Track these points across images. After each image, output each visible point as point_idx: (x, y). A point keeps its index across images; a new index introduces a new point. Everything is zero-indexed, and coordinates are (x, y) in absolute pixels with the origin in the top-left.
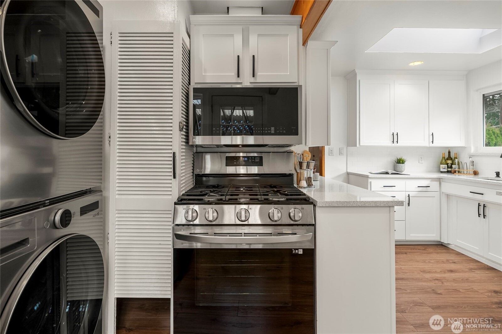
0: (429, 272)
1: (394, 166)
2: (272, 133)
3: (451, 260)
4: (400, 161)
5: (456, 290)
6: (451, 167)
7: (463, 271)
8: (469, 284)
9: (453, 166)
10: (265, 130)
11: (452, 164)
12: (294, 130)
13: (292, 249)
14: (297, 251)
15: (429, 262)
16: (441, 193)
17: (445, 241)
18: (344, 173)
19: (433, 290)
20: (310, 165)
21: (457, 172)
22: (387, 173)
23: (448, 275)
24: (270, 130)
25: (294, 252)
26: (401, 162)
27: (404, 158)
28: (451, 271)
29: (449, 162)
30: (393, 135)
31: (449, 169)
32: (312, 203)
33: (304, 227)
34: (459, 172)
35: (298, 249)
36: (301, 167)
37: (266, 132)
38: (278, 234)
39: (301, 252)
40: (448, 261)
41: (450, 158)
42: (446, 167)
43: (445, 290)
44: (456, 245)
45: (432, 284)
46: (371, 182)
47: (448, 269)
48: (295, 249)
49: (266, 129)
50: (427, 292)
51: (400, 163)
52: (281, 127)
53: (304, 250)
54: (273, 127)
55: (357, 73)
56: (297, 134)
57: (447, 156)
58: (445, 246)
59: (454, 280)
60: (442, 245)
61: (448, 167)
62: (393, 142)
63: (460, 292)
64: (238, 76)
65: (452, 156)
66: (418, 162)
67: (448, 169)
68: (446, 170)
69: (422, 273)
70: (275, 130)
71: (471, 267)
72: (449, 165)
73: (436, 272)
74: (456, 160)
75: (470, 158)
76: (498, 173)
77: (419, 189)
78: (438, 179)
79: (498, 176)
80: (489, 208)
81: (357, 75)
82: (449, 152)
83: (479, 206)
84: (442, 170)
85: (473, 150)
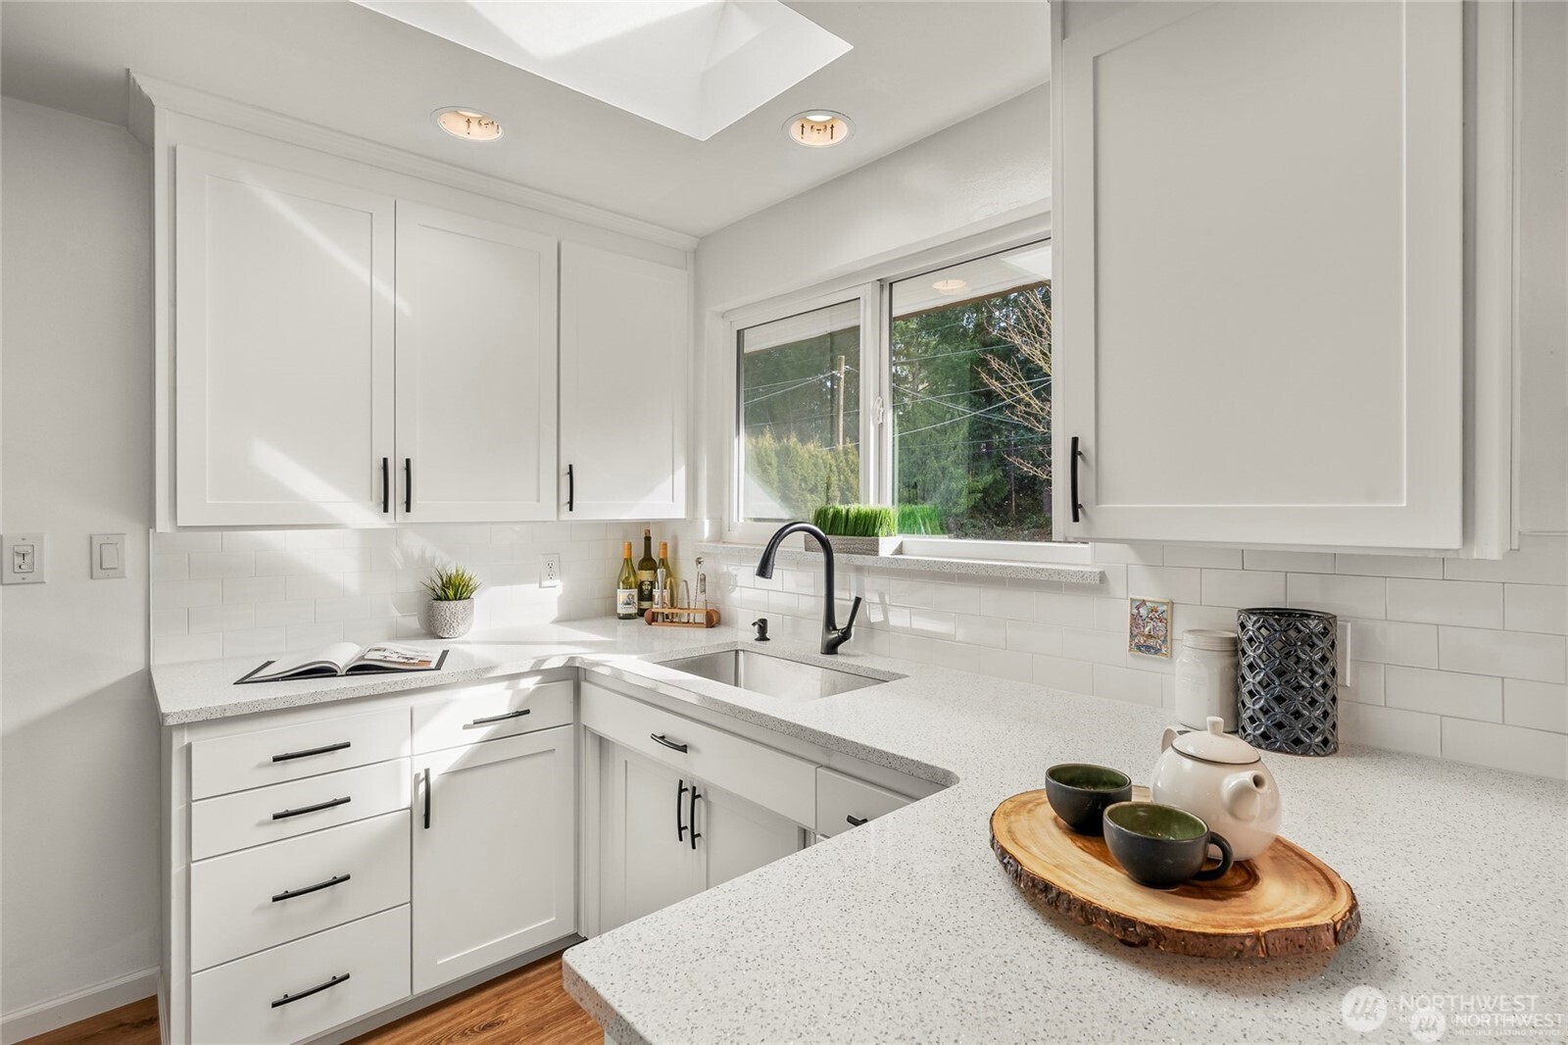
4: (452, 590)
6: (649, 597)
9: (657, 592)
11: (653, 584)
16: (580, 727)
18: (128, 678)
21: (660, 618)
22: (320, 671)
26: (451, 593)
29: (645, 576)
30: (385, 469)
31: (644, 606)
34: (668, 616)
41: (648, 563)
42: (633, 596)
46: (189, 748)
51: (447, 599)
55: (156, 104)
57: (638, 554)
61: (640, 598)
62: (385, 503)
65: (656, 553)
66: (538, 585)
67: (643, 603)
68: (633, 610)
72: (646, 587)
75: (699, 562)
76: (762, 625)
77: (484, 731)
78: (565, 667)
79: (763, 637)
80: (708, 803)
81: (157, 114)
82: (648, 539)
83: (681, 790)
84: (622, 610)
85: (707, 534)
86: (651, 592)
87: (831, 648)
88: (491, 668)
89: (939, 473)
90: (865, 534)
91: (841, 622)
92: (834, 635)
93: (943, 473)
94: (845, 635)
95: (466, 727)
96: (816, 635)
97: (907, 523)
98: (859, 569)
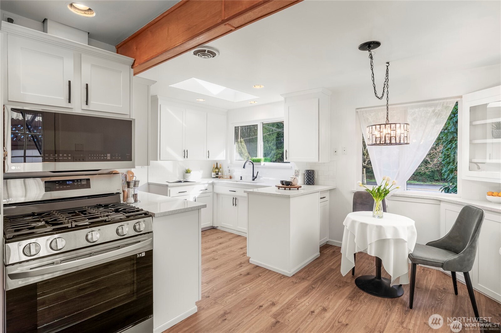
0: (209, 248)
1: (184, 175)
2: (108, 159)
3: (220, 237)
4: (188, 171)
5: (224, 254)
6: (218, 174)
7: (226, 242)
8: (230, 248)
9: (219, 173)
10: (101, 157)
11: (218, 172)
12: (128, 157)
13: (137, 254)
14: (140, 255)
15: (208, 242)
16: (214, 193)
17: (215, 225)
19: (213, 258)
20: (136, 184)
22: (180, 182)
23: (219, 247)
24: (106, 156)
25: (138, 256)
27: (190, 169)
28: (220, 244)
29: (217, 170)
30: (184, 151)
31: (217, 176)
32: (151, 216)
33: (146, 235)
34: (222, 177)
35: (141, 253)
36: (129, 186)
37: (102, 158)
38: (126, 245)
39: (143, 255)
40: (218, 238)
41: (217, 168)
43: (219, 256)
44: (221, 227)
45: (212, 255)
46: (170, 190)
47: (219, 243)
48: (139, 254)
49: (102, 155)
50: (210, 261)
51: (188, 173)
52: (117, 154)
53: (146, 252)
54: (109, 154)
55: (159, 99)
56: (131, 160)
57: (216, 166)
58: (215, 229)
59: (222, 248)
60: (213, 228)
61: (216, 174)
62: (184, 157)
63: (226, 254)
64: (70, 102)
65: (219, 166)
66: (199, 171)
68: (215, 176)
69: (205, 250)
70: (111, 157)
71: (230, 238)
72: (217, 172)
73: (213, 247)
74: (221, 169)
75: (228, 167)
76: (241, 177)
77: (201, 192)
78: (212, 183)
79: (241, 179)
80: (238, 200)
81: (159, 100)
82: (217, 164)
83: (233, 199)
84: (213, 176)
85: (229, 162)
86: (218, 173)
87: (254, 180)
88: (200, 182)
89: (268, 148)
90: (259, 162)
91: (255, 175)
92: (254, 178)
93: (270, 148)
94: (256, 177)
95: (199, 191)
96: (251, 178)
97: (266, 160)
98: (258, 167)
